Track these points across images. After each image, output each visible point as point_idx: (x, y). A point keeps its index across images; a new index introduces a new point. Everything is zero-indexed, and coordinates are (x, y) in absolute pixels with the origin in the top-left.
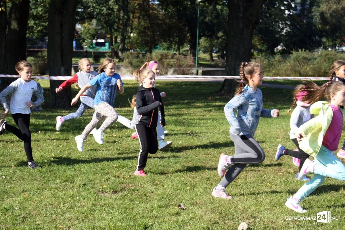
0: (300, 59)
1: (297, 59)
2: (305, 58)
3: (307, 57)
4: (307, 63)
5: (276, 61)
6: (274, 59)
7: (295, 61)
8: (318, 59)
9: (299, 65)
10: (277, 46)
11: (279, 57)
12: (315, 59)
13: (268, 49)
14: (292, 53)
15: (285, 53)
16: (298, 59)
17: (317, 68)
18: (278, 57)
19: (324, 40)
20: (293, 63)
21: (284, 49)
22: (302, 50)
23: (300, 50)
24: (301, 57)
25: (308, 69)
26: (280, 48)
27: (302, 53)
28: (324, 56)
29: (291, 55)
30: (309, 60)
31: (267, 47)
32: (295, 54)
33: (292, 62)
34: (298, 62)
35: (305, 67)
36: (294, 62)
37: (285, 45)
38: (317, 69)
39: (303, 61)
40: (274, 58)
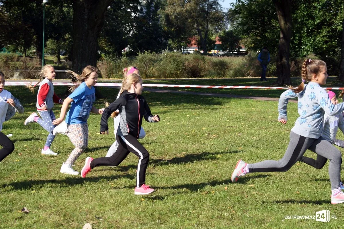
0: (146, 61)
1: (143, 60)
2: (151, 60)
3: (152, 58)
4: (153, 64)
5: (122, 62)
6: (120, 61)
7: (141, 63)
8: (164, 60)
9: (145, 66)
10: (124, 48)
11: (125, 58)
12: (161, 60)
13: (115, 51)
14: (138, 55)
15: (131, 55)
16: (144, 61)
17: (163, 69)
18: (124, 59)
19: (170, 42)
20: (139, 65)
21: (131, 51)
22: (148, 52)
23: (146, 52)
24: (147, 58)
25: (154, 70)
26: (127, 49)
27: (147, 55)
28: (169, 58)
29: (137, 57)
30: (155, 61)
31: (114, 49)
32: (140, 56)
33: (138, 63)
34: (144, 63)
35: (152, 68)
36: (140, 63)
37: (132, 47)
38: (163, 70)
39: (148, 62)
40: (120, 59)
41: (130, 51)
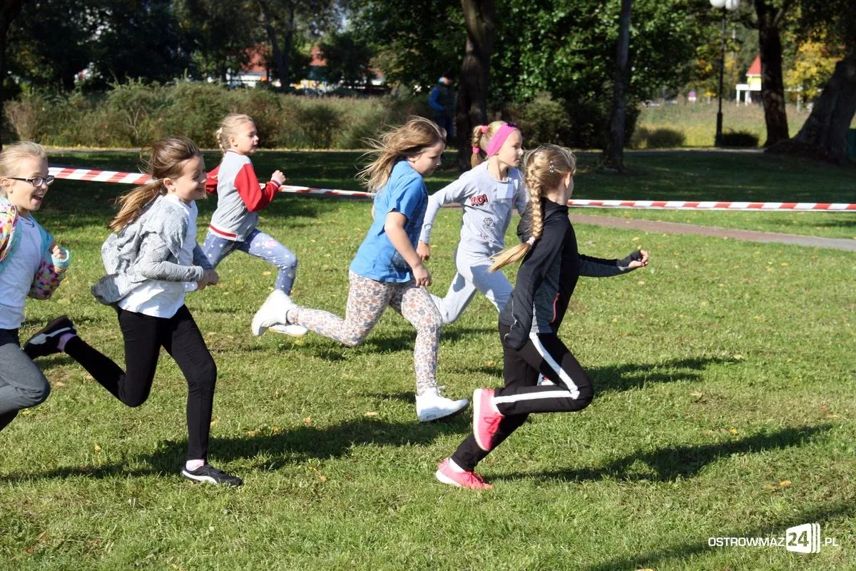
0: (131, 104)
1: (124, 102)
2: (144, 101)
3: (148, 98)
4: (149, 112)
5: (71, 105)
6: (66, 102)
7: (120, 108)
8: (177, 103)
9: (129, 116)
10: (81, 70)
11: (79, 96)
12: (171, 103)
13: (56, 77)
14: (112, 88)
15: (96, 89)
16: (127, 103)
17: (173, 124)
18: (76, 97)
19: (197, 56)
20: (114, 112)
21: (98, 76)
22: (136, 81)
23: (131, 81)
24: (135, 97)
25: (152, 127)
26: (87, 74)
27: (136, 88)
28: (190, 97)
29: (109, 92)
30: (156, 104)
31: (54, 73)
32: (118, 90)
33: (111, 109)
34: (128, 109)
35: (146, 121)
36: (117, 109)
37: (101, 67)
38: (174, 127)
39: (138, 107)
40: (67, 98)
41: (95, 79)
